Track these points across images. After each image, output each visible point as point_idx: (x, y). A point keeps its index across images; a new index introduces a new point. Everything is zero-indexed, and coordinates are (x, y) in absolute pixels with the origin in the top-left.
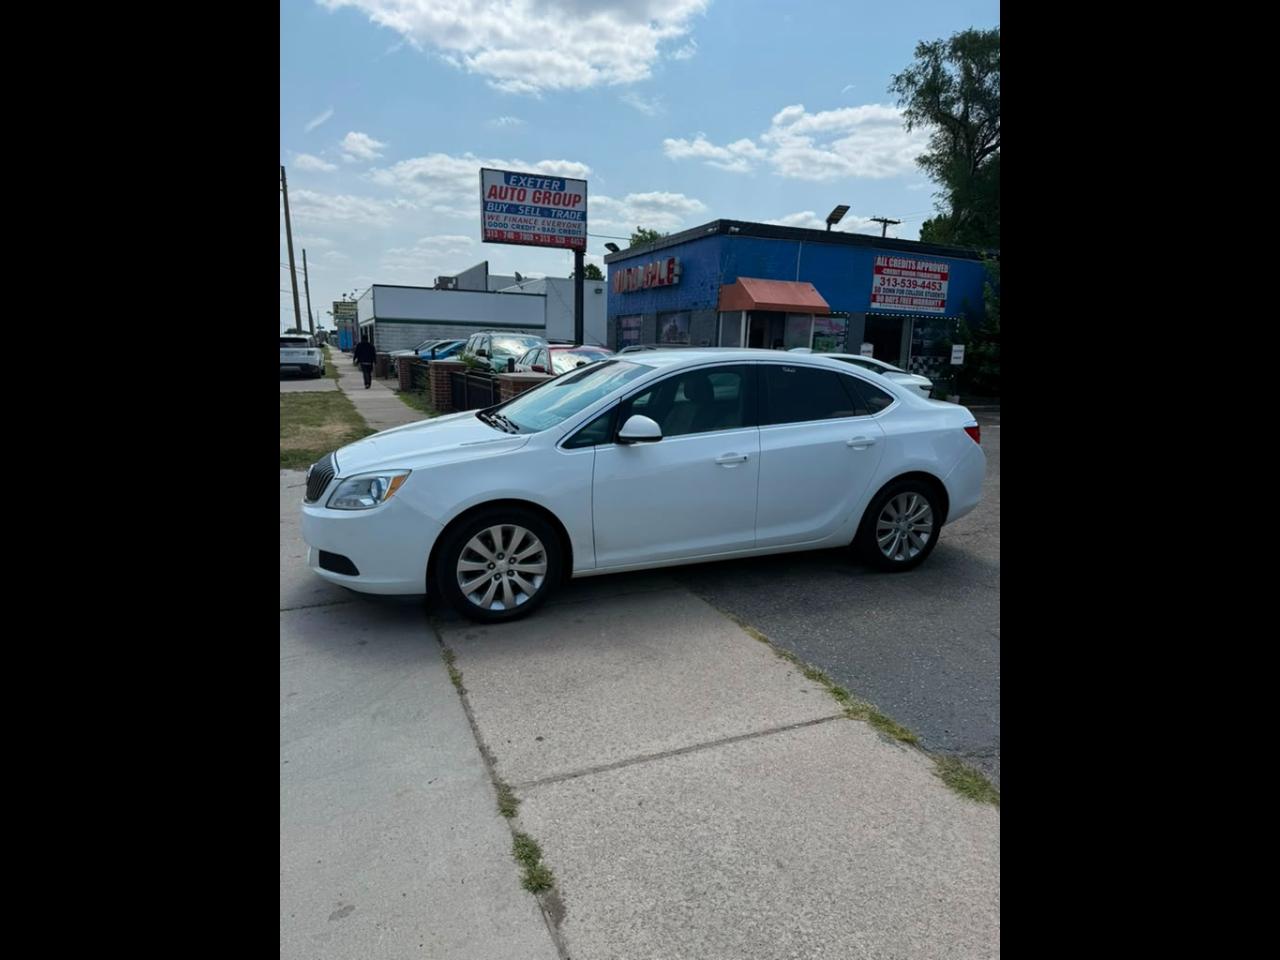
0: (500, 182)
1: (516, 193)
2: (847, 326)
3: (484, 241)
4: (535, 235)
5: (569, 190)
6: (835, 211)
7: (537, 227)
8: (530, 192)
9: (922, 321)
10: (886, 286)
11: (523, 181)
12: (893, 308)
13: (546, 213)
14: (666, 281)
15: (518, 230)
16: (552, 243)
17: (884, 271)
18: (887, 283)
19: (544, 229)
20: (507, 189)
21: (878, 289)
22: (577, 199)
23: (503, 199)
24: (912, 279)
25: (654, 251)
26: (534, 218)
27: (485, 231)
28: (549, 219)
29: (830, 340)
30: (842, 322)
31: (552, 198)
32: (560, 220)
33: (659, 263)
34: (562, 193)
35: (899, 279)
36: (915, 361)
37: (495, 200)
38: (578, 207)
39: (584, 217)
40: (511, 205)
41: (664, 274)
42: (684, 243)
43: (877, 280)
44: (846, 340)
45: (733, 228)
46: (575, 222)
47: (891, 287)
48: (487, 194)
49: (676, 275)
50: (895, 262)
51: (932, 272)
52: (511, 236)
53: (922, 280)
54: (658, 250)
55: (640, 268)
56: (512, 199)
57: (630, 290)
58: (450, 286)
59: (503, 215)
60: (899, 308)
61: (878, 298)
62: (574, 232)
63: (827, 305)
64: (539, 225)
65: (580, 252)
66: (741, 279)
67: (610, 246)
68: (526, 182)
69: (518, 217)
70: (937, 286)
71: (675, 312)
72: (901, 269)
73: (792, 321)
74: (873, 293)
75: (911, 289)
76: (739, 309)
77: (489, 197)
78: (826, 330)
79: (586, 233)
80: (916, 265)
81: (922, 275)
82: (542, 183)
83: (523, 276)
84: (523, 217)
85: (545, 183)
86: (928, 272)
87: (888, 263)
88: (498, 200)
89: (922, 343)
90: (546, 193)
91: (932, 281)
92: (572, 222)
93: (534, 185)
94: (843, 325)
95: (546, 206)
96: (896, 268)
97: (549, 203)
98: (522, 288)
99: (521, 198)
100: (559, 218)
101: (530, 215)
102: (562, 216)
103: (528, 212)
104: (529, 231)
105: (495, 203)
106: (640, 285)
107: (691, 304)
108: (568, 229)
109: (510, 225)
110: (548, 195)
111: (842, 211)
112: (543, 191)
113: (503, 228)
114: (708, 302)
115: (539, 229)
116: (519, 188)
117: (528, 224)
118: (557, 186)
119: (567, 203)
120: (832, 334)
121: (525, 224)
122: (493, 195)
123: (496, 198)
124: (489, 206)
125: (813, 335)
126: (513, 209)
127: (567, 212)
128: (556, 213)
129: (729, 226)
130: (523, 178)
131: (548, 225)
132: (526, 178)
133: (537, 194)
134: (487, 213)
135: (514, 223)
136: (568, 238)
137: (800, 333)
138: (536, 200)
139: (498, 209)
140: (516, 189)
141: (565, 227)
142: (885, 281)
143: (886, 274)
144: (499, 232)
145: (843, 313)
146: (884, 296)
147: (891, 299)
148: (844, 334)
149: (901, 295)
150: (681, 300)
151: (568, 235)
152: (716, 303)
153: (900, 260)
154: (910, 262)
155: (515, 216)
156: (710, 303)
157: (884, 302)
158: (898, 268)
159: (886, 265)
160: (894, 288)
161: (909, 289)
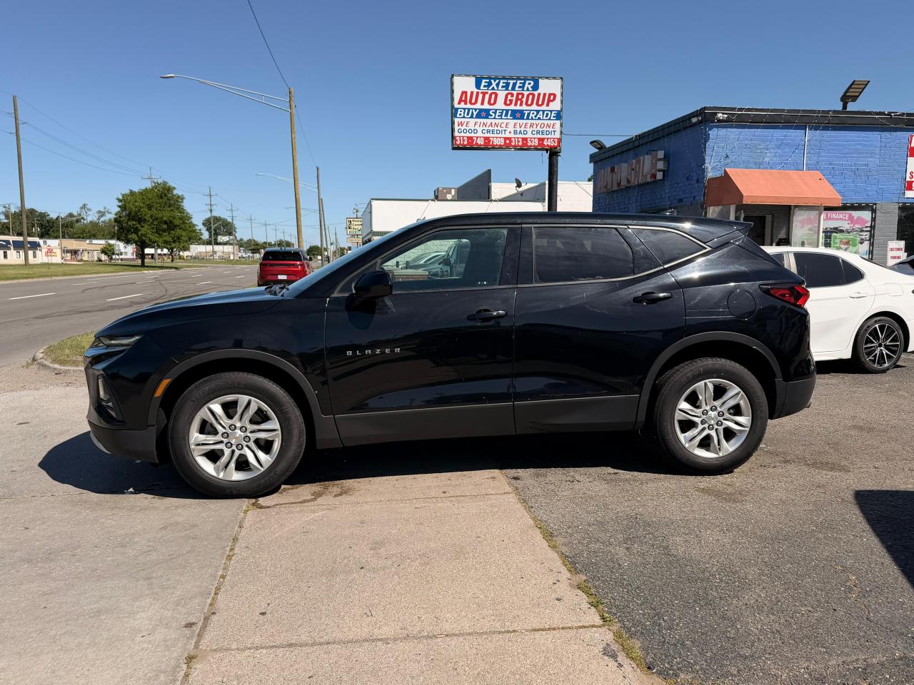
0: (470, 87)
1: (487, 96)
2: (873, 219)
3: (453, 149)
4: (506, 139)
6: (850, 87)
7: (508, 130)
8: (502, 94)
11: (494, 84)
13: (518, 115)
14: (649, 176)
15: (488, 135)
16: (524, 147)
19: (515, 132)
20: (478, 93)
22: (552, 97)
23: (474, 104)
25: (639, 146)
26: (506, 121)
27: (453, 137)
28: (521, 121)
30: (866, 215)
31: (524, 100)
32: (532, 121)
33: (642, 158)
34: (536, 93)
37: (465, 106)
38: (556, 105)
39: (559, 116)
40: (481, 110)
41: (647, 170)
44: (872, 236)
45: (720, 115)
46: (549, 122)
48: (457, 100)
49: (660, 171)
52: (481, 142)
54: (643, 144)
55: (624, 165)
56: (482, 103)
57: (615, 188)
58: (449, 197)
59: (472, 121)
62: (548, 133)
63: (839, 197)
64: (511, 128)
65: (554, 154)
66: (728, 170)
67: (597, 144)
68: (498, 85)
69: (488, 121)
71: (660, 210)
73: (798, 219)
74: (908, 179)
76: (726, 203)
77: (459, 103)
78: (845, 225)
79: (561, 133)
82: (514, 85)
84: (494, 121)
85: (518, 85)
88: (469, 106)
90: (518, 94)
92: (546, 122)
93: (506, 87)
94: (869, 219)
95: (518, 108)
97: (521, 105)
99: (492, 102)
100: (532, 119)
101: (501, 118)
102: (535, 116)
103: (499, 116)
104: (500, 135)
105: (464, 109)
106: (624, 183)
107: (676, 201)
108: (541, 130)
109: (480, 130)
110: (520, 97)
111: (860, 86)
112: (515, 93)
113: (472, 135)
114: (694, 197)
115: (510, 132)
116: (490, 92)
117: (499, 128)
118: (529, 86)
119: (540, 103)
120: (853, 230)
121: (496, 128)
122: (463, 101)
123: (466, 103)
124: (459, 113)
125: (823, 232)
126: (484, 114)
127: (541, 112)
128: (529, 114)
129: (716, 114)
130: (495, 81)
131: (520, 127)
132: (497, 81)
133: (509, 96)
134: (456, 120)
135: (484, 128)
136: (541, 140)
137: (810, 230)
138: (508, 102)
139: (468, 114)
140: (487, 93)
141: (539, 128)
144: (469, 138)
145: (866, 204)
148: (869, 229)
150: (666, 197)
151: (541, 136)
152: (702, 198)
155: (485, 120)
156: (696, 198)
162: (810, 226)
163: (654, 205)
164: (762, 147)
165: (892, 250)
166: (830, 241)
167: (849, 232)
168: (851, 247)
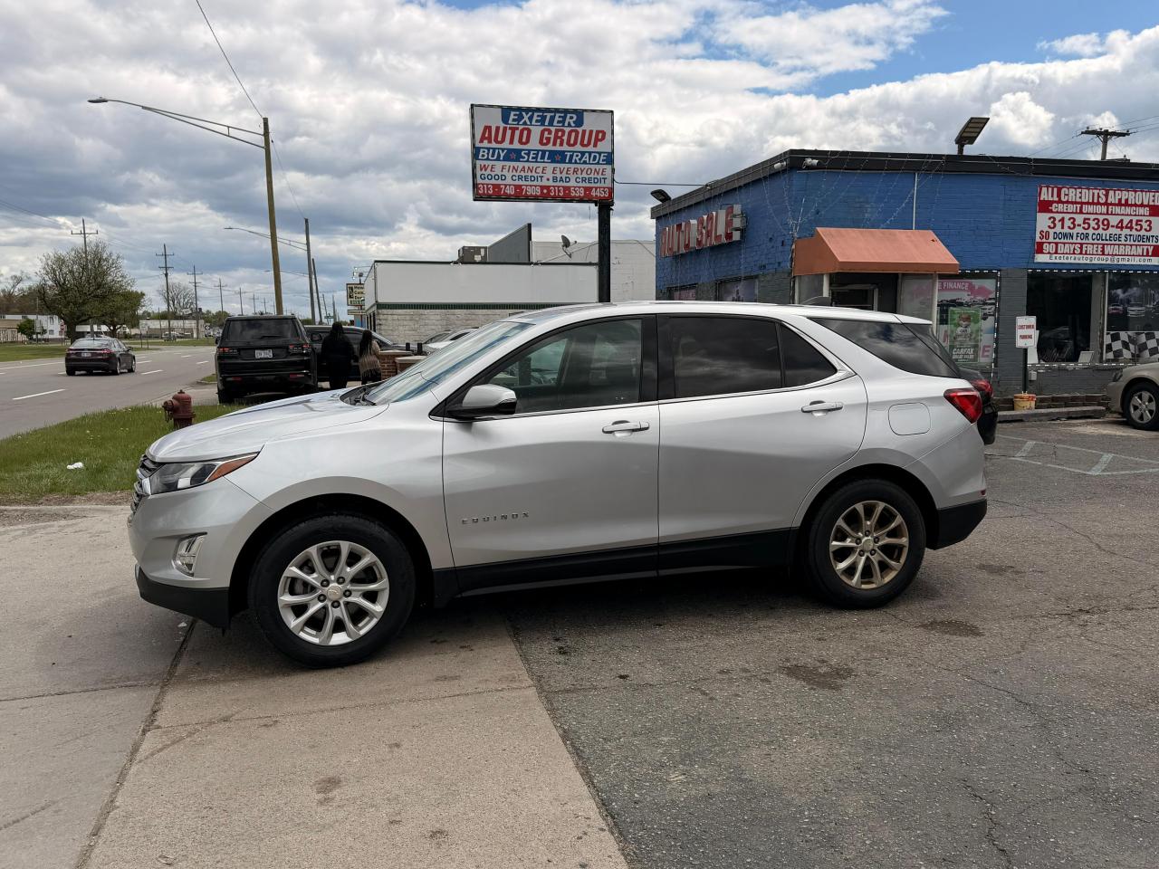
0: (496, 120)
1: (517, 133)
2: (998, 289)
3: (475, 200)
4: (542, 188)
5: (590, 124)
6: (967, 126)
7: (546, 176)
8: (536, 131)
9: (1124, 278)
10: (1058, 229)
11: (526, 118)
12: (1072, 261)
13: (558, 157)
14: (724, 236)
15: (520, 183)
16: (566, 198)
17: (1053, 207)
18: (1059, 225)
19: (555, 179)
20: (505, 129)
21: (1045, 235)
22: (600, 135)
23: (501, 142)
24: (1101, 218)
25: (710, 199)
26: (542, 165)
27: (475, 186)
28: (562, 166)
29: (971, 311)
30: (989, 284)
31: (565, 138)
32: (576, 166)
33: (714, 213)
34: (580, 130)
35: (1079, 219)
36: (1115, 338)
37: (489, 145)
38: (603, 147)
39: (610, 159)
40: (510, 151)
41: (721, 230)
42: (746, 185)
43: (1043, 221)
44: (998, 310)
45: (809, 161)
46: (597, 167)
47: (1066, 230)
48: (478, 137)
49: (737, 229)
50: (1071, 194)
51: (1136, 205)
52: (510, 191)
53: (1120, 218)
54: (715, 196)
55: (693, 222)
56: (511, 142)
57: (683, 251)
58: (478, 258)
59: (499, 165)
60: (1082, 260)
61: (1046, 247)
62: (597, 180)
63: (959, 262)
64: (549, 174)
65: (605, 208)
66: (818, 229)
67: (660, 194)
68: (531, 119)
69: (520, 165)
70: (1145, 226)
71: (738, 280)
72: (1082, 203)
73: (909, 287)
74: (1038, 240)
75: (1100, 231)
76: (817, 271)
77: (481, 141)
78: (965, 297)
79: (613, 180)
80: (1107, 196)
81: (1117, 210)
82: (552, 119)
83: (571, 240)
84: (527, 165)
85: (557, 119)
86: (1127, 204)
87: (1059, 195)
88: (494, 145)
89: (1125, 312)
90: (557, 131)
91: (1135, 219)
92: (593, 167)
93: (542, 121)
94: (993, 289)
95: (558, 148)
96: (1072, 203)
98: (570, 256)
99: (524, 140)
100: (576, 162)
101: (536, 162)
102: (580, 160)
103: (533, 158)
104: (535, 183)
105: (488, 149)
106: (693, 244)
107: (756, 268)
108: (587, 177)
109: (509, 176)
110: (560, 134)
111: (978, 125)
112: (553, 129)
113: (500, 182)
114: (779, 263)
115: (548, 180)
116: (521, 127)
117: (534, 174)
118: (571, 121)
119: (586, 142)
120: (974, 303)
121: (530, 174)
122: (486, 138)
123: (490, 142)
124: (481, 153)
125: (938, 305)
126: (513, 155)
127: (587, 155)
128: (571, 157)
129: (804, 159)
130: (527, 114)
131: (561, 173)
132: (530, 113)
133: (546, 133)
134: (478, 163)
135: (514, 173)
136: (588, 189)
137: (922, 303)
138: (545, 141)
139: (493, 156)
140: (517, 129)
141: (584, 175)
142: (1056, 222)
143: (1057, 212)
144: (495, 186)
145: (990, 271)
146: (1057, 244)
147: (1067, 249)
148: (993, 301)
149: (1084, 241)
150: (745, 262)
151: (588, 185)
152: (789, 265)
153: (1079, 190)
154: (1096, 192)
155: (515, 164)
156: (782, 265)
157: (1056, 253)
158: (1076, 203)
159: (1056, 199)
160: (1071, 231)
161: (1096, 232)
162: (922, 298)
163: (730, 273)
164: (861, 200)
165: (1022, 327)
166: (947, 316)
167: (969, 306)
168: (972, 324)
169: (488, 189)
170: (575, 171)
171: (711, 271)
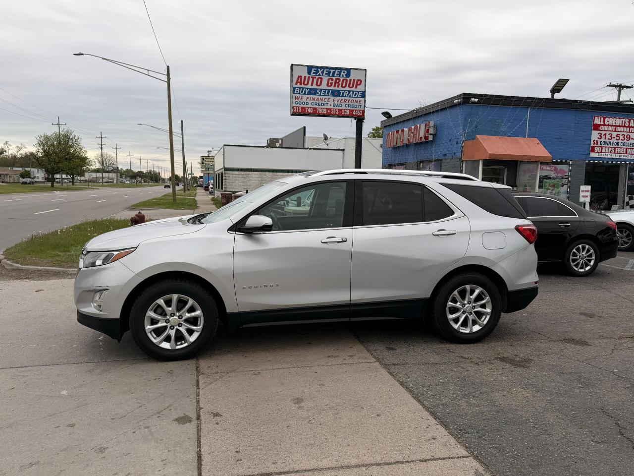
0: (304, 73)
1: (315, 80)
2: (569, 171)
3: (291, 115)
4: (328, 109)
5: (354, 76)
6: (557, 84)
7: (329, 103)
8: (325, 79)
10: (603, 139)
11: (320, 72)
12: (610, 157)
13: (336, 93)
14: (423, 138)
15: (316, 106)
16: (340, 115)
17: (601, 128)
18: (603, 137)
19: (334, 105)
20: (309, 78)
21: (596, 142)
22: (359, 82)
23: (306, 85)
24: (626, 134)
25: (416, 117)
26: (328, 97)
27: (292, 108)
28: (338, 98)
29: (555, 181)
30: (565, 168)
31: (340, 83)
32: (345, 98)
33: (418, 126)
34: (348, 79)
35: (614, 134)
36: (631, 198)
37: (300, 86)
38: (360, 88)
39: (363, 95)
40: (311, 89)
41: (422, 134)
42: (437, 111)
43: (595, 135)
44: (569, 182)
45: (473, 99)
46: (357, 99)
47: (607, 140)
48: (294, 82)
49: (431, 134)
50: (611, 121)
52: (311, 111)
54: (419, 116)
55: (406, 130)
56: (312, 85)
57: (399, 144)
58: (278, 145)
59: (305, 96)
60: (615, 156)
61: (596, 149)
62: (356, 106)
63: (550, 156)
64: (331, 102)
65: (360, 120)
66: (478, 136)
67: (385, 114)
69: (316, 97)
71: (431, 161)
72: (616, 126)
73: (523, 168)
74: (592, 145)
75: (625, 141)
76: (476, 158)
77: (296, 84)
78: (552, 174)
79: (365, 106)
80: (629, 122)
82: (334, 73)
83: (329, 137)
84: (320, 97)
85: (336, 73)
87: (604, 121)
88: (303, 86)
90: (336, 79)
92: (355, 99)
93: (328, 74)
94: (567, 170)
95: (336, 88)
96: (611, 126)
98: (328, 145)
99: (319, 84)
100: (345, 96)
101: (325, 95)
102: (348, 95)
103: (323, 93)
104: (324, 107)
105: (300, 88)
106: (405, 141)
107: (441, 155)
108: (351, 104)
109: (310, 103)
110: (338, 81)
111: (562, 83)
112: (334, 78)
113: (305, 106)
114: (455, 153)
115: (330, 105)
116: (317, 77)
117: (323, 102)
118: (344, 74)
119: (351, 86)
120: (557, 178)
121: (321, 102)
122: (299, 83)
123: (301, 84)
124: (296, 90)
125: (539, 178)
126: (313, 92)
127: (352, 92)
128: (343, 93)
129: (470, 98)
130: (321, 70)
131: (337, 102)
132: (322, 70)
133: (330, 80)
134: (294, 95)
135: (313, 101)
136: (351, 111)
137: (530, 177)
138: (330, 85)
139: (302, 92)
140: (315, 78)
141: (350, 103)
142: (602, 136)
143: (603, 130)
144: (303, 108)
145: (566, 161)
146: (602, 147)
147: (607, 150)
148: (567, 177)
149: (616, 146)
150: (435, 152)
151: (351, 109)
152: (460, 154)
153: (615, 119)
154: (624, 120)
155: (314, 96)
156: (456, 154)
157: (601, 152)
158: (613, 126)
159: (602, 123)
160: (610, 141)
161: (623, 142)
162: (529, 174)
163: (426, 157)
164: (499, 121)
165: (583, 191)
166: (542, 184)
167: (554, 179)
168: (556, 189)
169: (299, 109)
170: (345, 101)
171: (415, 156)
